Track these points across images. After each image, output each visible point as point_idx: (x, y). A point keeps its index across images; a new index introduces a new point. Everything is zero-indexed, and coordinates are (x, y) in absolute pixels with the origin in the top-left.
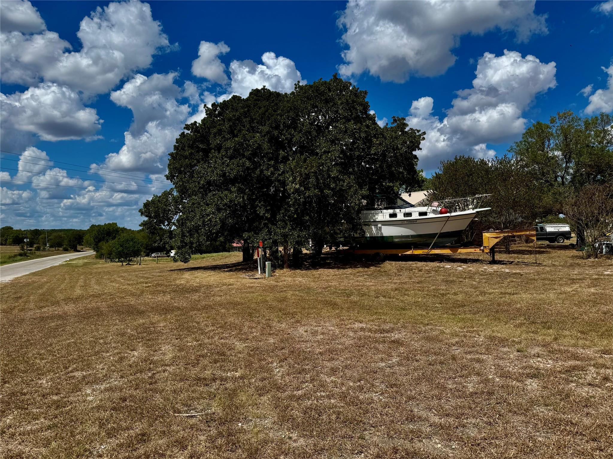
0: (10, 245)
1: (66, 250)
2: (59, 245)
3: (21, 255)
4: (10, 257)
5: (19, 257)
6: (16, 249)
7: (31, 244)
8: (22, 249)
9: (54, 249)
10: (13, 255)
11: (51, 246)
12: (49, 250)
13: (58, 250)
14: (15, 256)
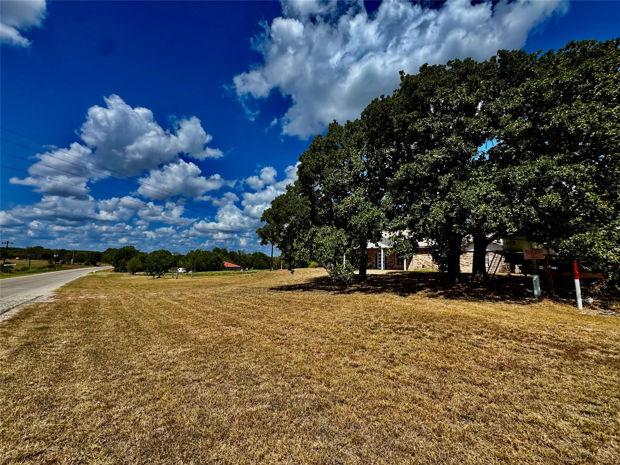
0: (39, 259)
1: (88, 265)
2: (82, 261)
3: (49, 267)
4: (39, 268)
5: (47, 269)
6: (45, 263)
7: (57, 259)
8: (51, 262)
9: (77, 264)
10: (42, 266)
11: (74, 262)
12: (73, 264)
13: (80, 264)
14: (44, 267)
